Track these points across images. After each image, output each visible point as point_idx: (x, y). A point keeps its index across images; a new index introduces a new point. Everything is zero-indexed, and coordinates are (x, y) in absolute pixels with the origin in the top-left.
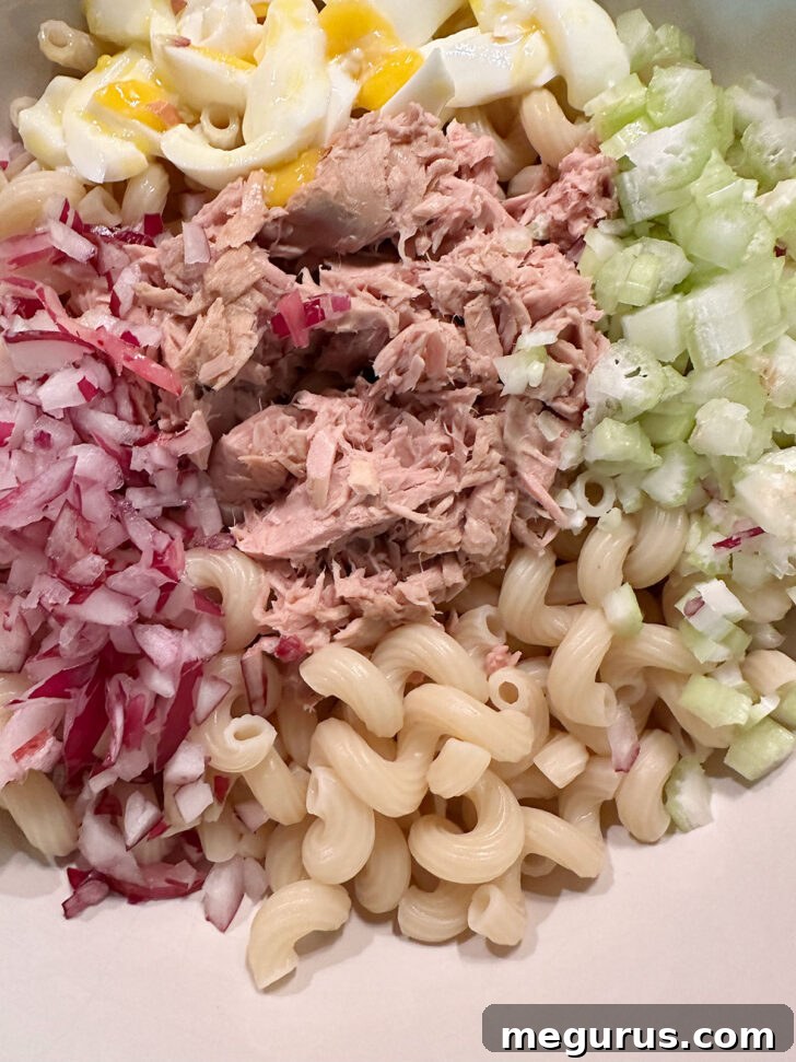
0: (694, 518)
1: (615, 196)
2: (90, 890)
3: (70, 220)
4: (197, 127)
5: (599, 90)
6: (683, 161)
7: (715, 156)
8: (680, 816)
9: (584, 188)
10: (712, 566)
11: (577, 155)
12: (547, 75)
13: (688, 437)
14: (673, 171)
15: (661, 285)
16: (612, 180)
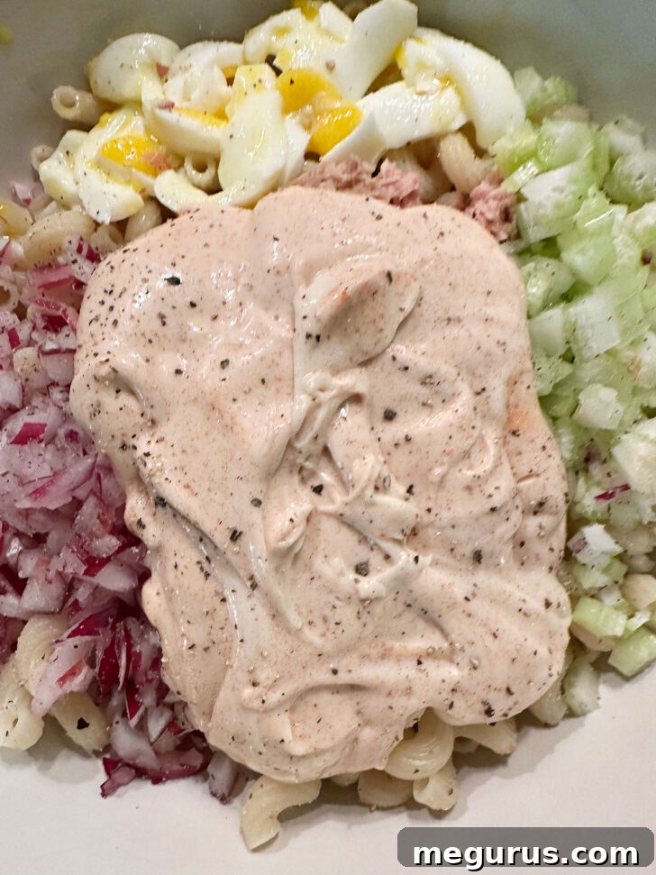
0: (580, 474)
1: (514, 222)
2: (120, 775)
3: (85, 251)
4: (182, 170)
5: (500, 133)
6: (567, 198)
7: (592, 190)
8: (575, 704)
9: (490, 216)
10: (594, 513)
11: (484, 187)
12: (460, 122)
13: (574, 412)
14: (558, 206)
15: (551, 295)
16: (512, 210)
